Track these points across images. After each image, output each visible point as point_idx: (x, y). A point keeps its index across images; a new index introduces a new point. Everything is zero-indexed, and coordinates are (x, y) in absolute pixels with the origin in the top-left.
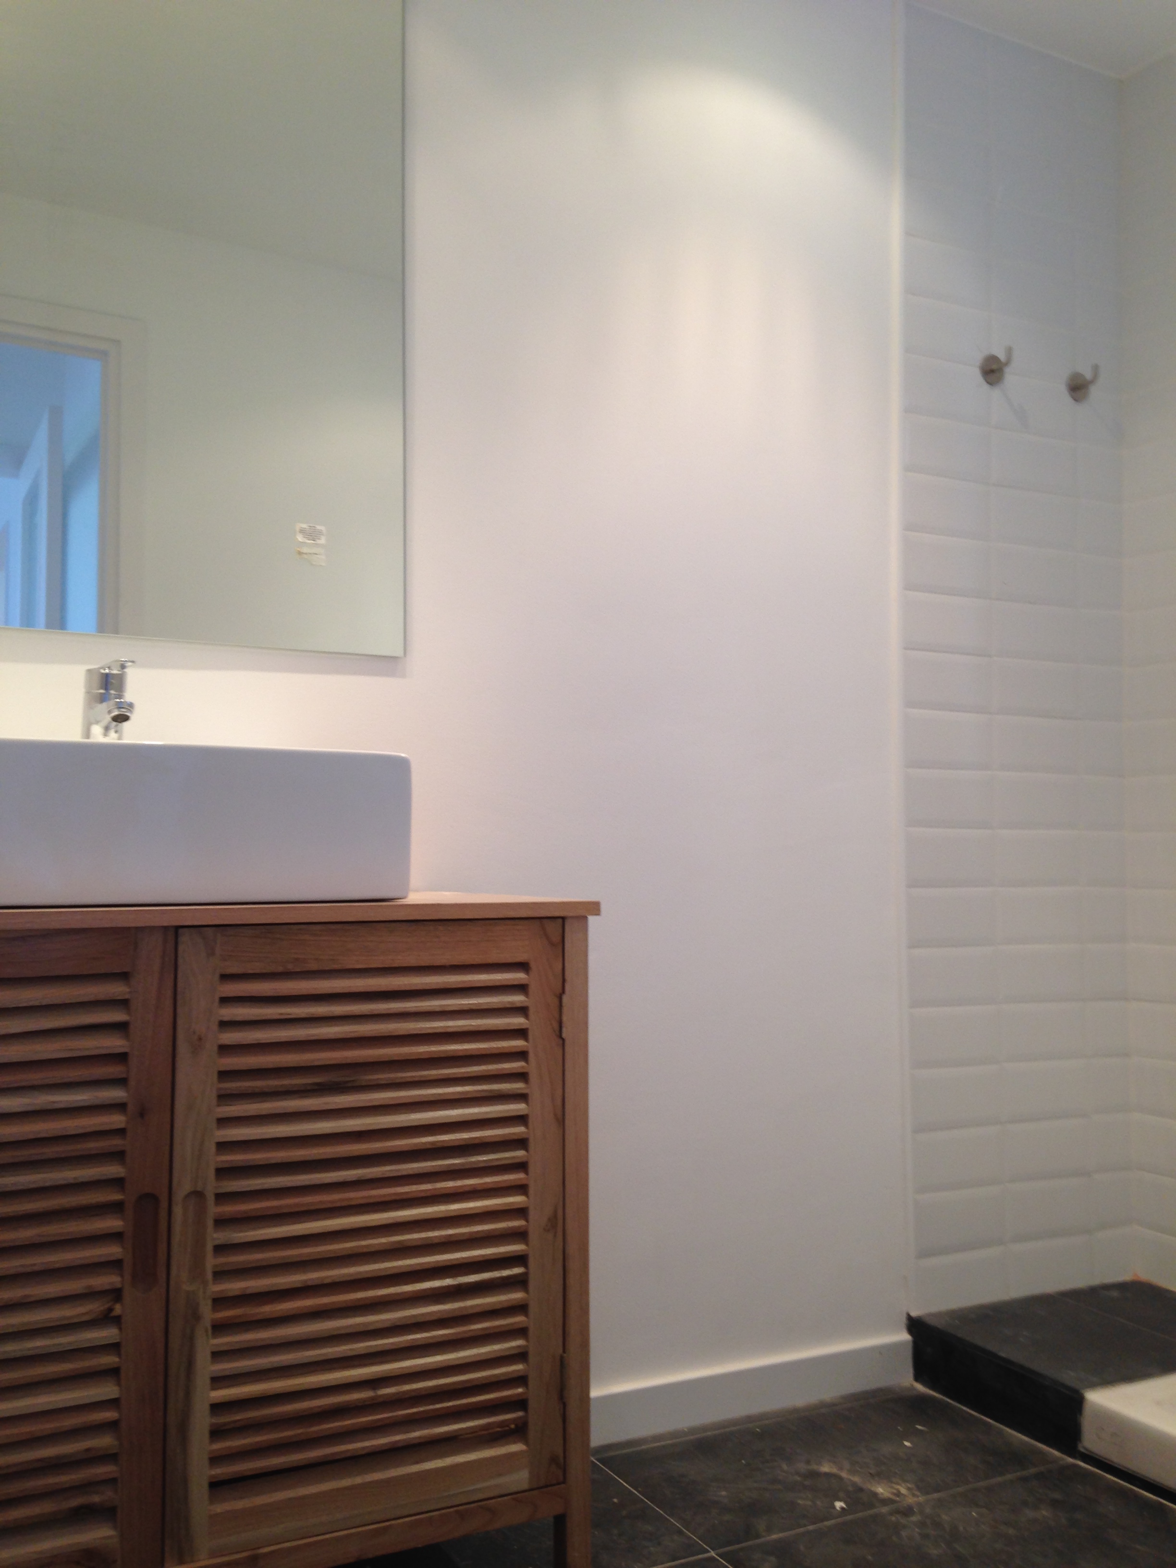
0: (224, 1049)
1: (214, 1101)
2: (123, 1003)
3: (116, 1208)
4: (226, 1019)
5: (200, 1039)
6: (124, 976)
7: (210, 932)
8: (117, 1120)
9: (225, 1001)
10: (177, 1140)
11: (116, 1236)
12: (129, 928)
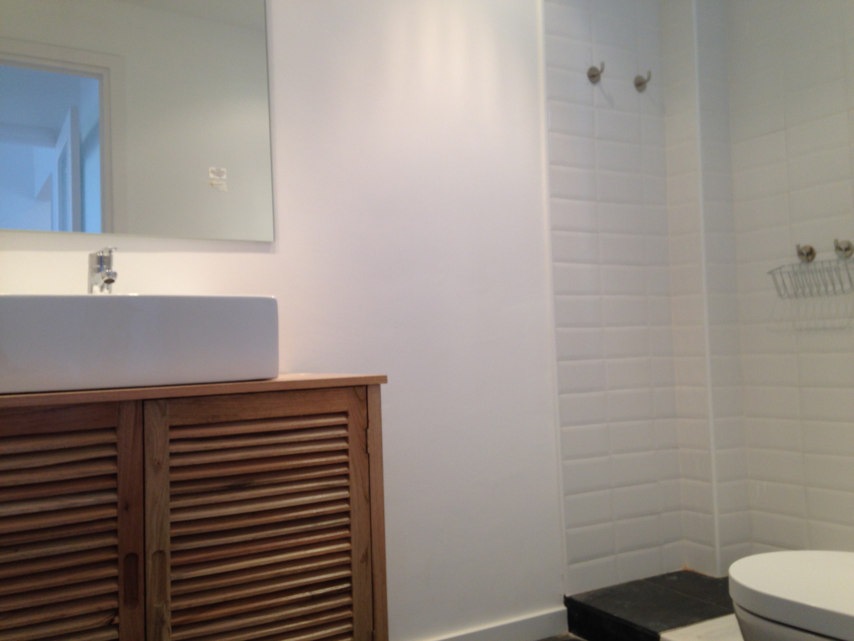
0: (173, 469)
1: (169, 499)
2: (113, 445)
3: (114, 562)
4: (174, 451)
5: (159, 463)
6: (113, 429)
7: (162, 402)
8: (112, 512)
9: (173, 441)
10: (148, 521)
11: (114, 579)
12: (115, 402)
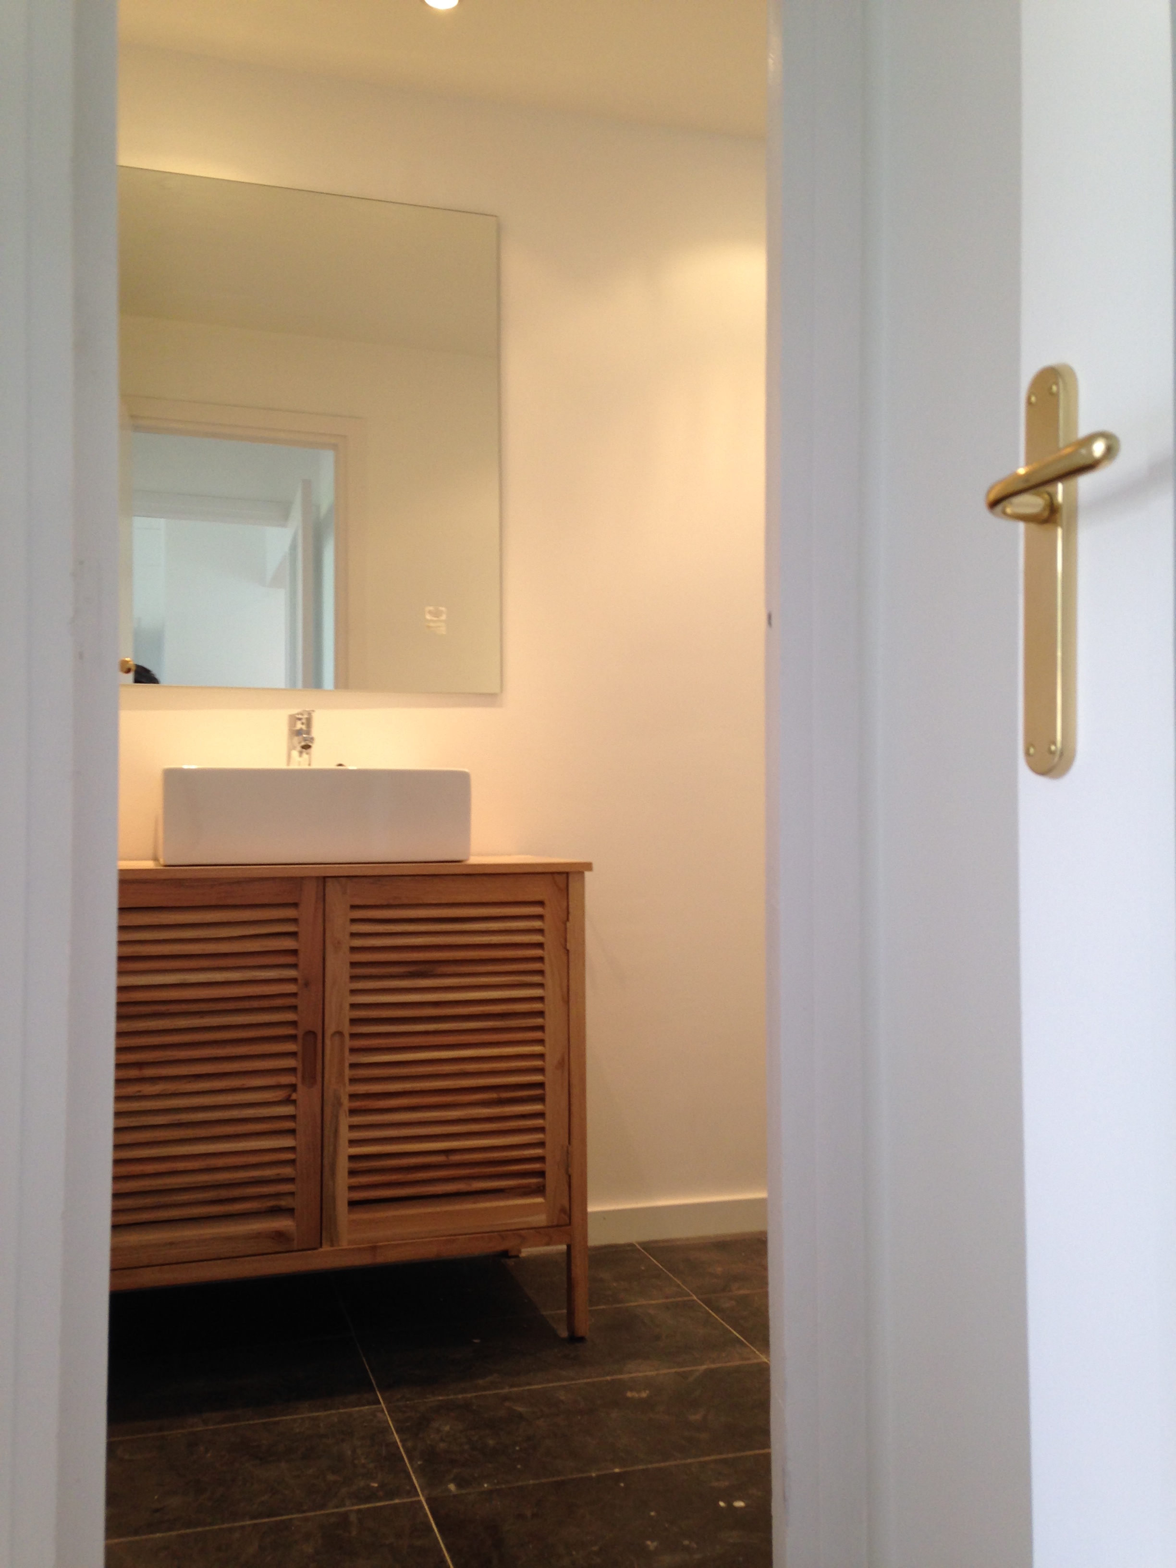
0: (353, 949)
1: (348, 980)
2: (295, 921)
3: (293, 1038)
4: (354, 931)
5: (339, 943)
6: (295, 905)
7: (344, 880)
8: (291, 988)
9: (353, 921)
10: (327, 1001)
11: (294, 1054)
12: (296, 878)
